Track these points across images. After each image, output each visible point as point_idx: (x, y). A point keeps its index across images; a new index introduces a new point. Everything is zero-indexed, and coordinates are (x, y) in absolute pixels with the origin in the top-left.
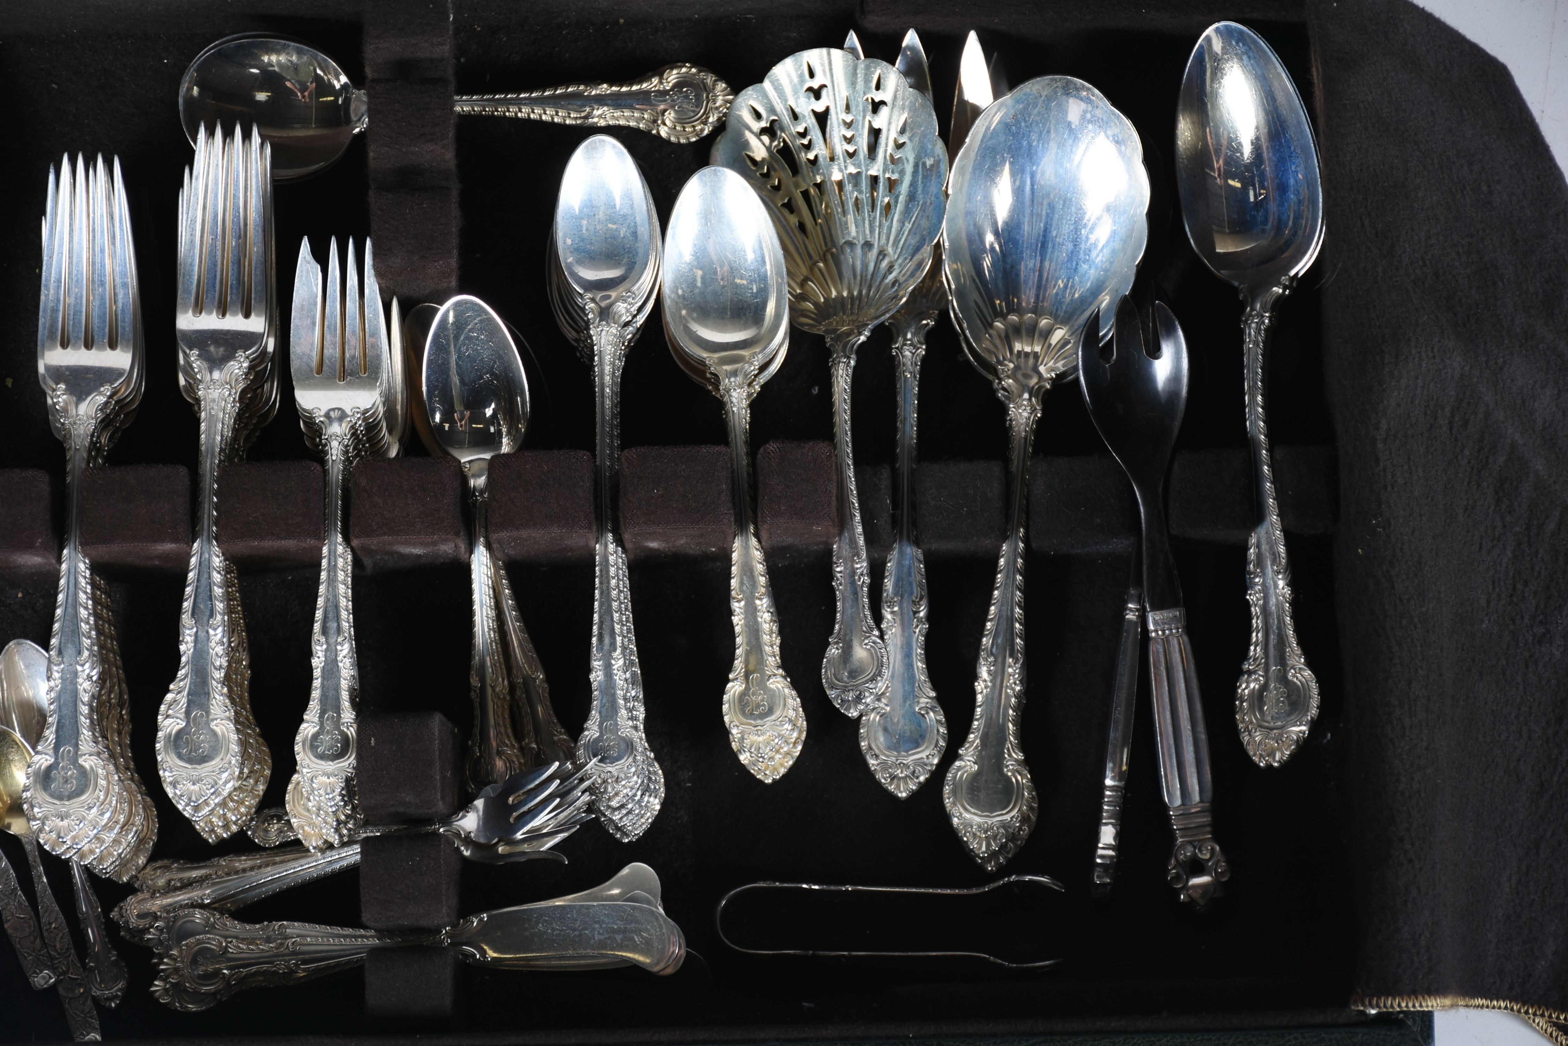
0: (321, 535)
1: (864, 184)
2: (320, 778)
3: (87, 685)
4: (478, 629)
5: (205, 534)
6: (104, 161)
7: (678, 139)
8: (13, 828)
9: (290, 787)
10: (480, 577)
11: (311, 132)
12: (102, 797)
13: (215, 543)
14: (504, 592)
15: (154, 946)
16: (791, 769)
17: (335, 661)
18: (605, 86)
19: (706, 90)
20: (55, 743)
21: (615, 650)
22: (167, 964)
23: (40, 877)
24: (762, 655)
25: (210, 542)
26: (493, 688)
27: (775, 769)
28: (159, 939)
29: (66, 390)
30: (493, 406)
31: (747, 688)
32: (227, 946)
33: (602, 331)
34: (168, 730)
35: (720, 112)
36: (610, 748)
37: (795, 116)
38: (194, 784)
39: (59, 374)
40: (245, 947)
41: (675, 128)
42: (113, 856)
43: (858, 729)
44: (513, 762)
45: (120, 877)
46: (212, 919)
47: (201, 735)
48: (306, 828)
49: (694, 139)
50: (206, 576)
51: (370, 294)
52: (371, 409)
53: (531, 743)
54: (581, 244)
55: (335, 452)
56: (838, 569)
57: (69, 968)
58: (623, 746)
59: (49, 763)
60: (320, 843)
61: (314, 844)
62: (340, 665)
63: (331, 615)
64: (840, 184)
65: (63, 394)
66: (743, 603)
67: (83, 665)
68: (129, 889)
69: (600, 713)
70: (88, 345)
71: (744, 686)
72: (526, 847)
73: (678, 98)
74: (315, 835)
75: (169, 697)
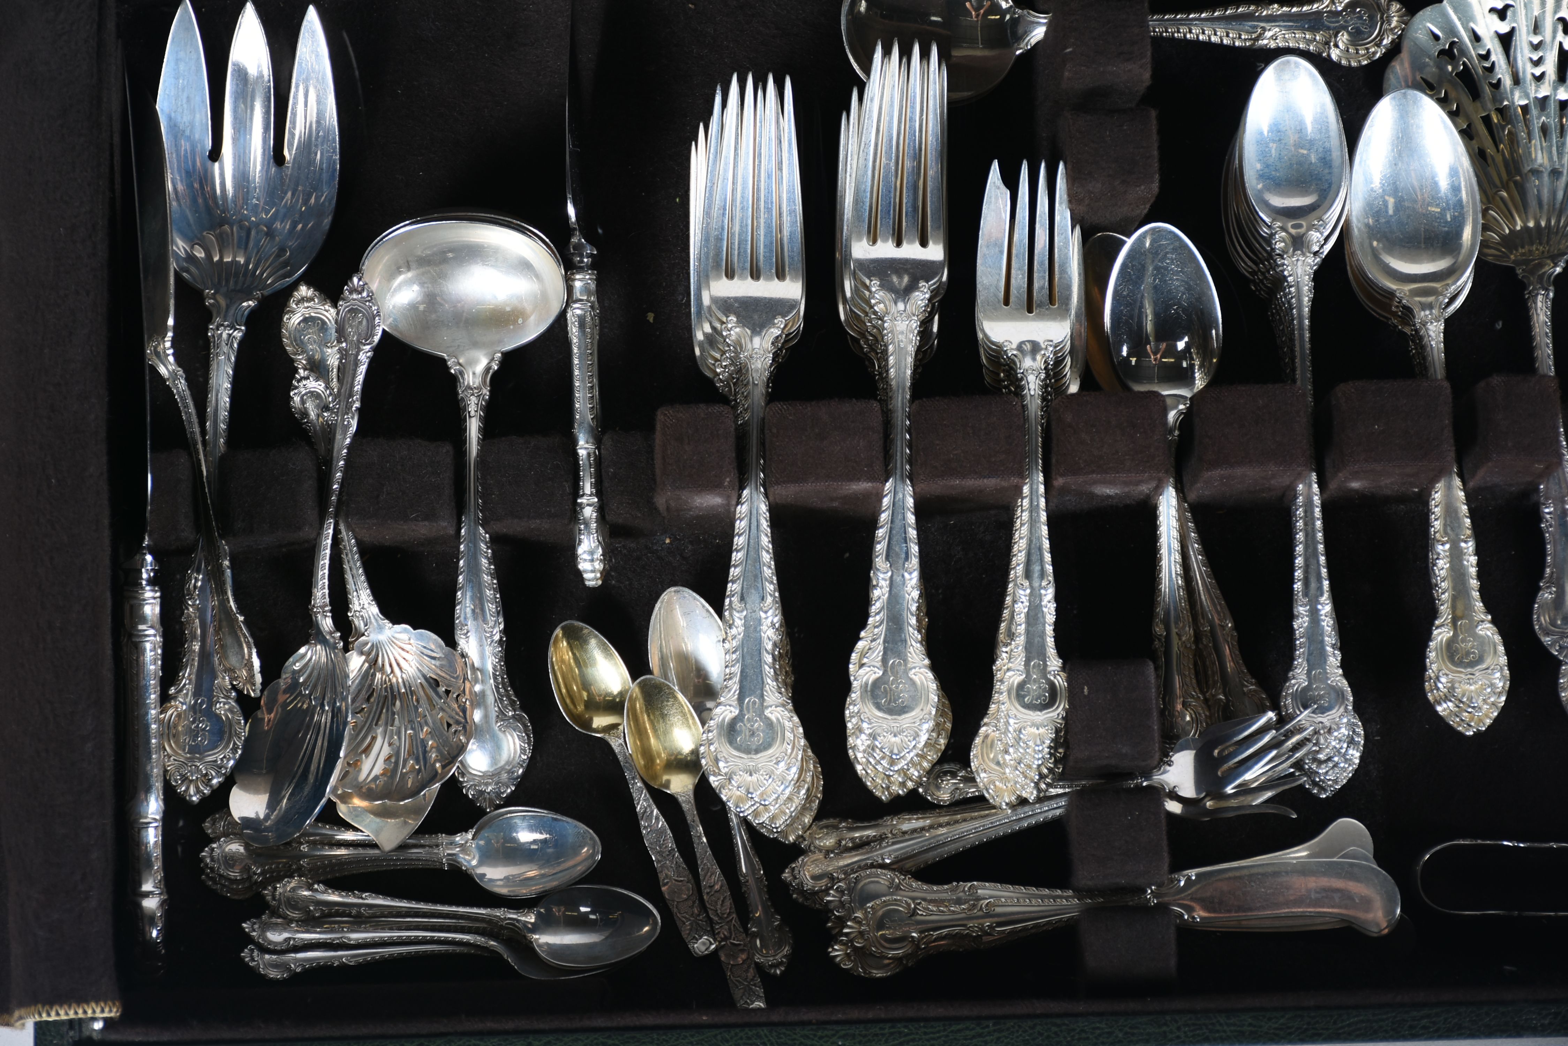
0: (1022, 474)
1: (1553, 108)
2: (1029, 729)
3: (771, 633)
4: (1164, 575)
5: (898, 472)
6: (775, 81)
7: (1349, 62)
8: (672, 786)
9: (978, 740)
10: (1168, 518)
11: (978, 53)
12: (789, 751)
13: (908, 482)
14: (1189, 535)
15: (834, 909)
16: (1496, 720)
17: (1040, 606)
18: (1276, 6)
19: (1380, 10)
20: (739, 694)
21: (1322, 595)
22: (850, 927)
23: (700, 837)
24: (1470, 601)
25: (904, 482)
26: (1179, 636)
27: (1480, 720)
28: (840, 901)
29: (738, 322)
30: (1186, 339)
31: (1455, 635)
32: (915, 908)
33: (1298, 260)
34: (864, 680)
35: (1394, 34)
36: (1321, 697)
37: (1476, 38)
38: (895, 736)
39: (727, 306)
40: (935, 909)
41: (1348, 51)
42: (785, 813)
43: (1558, 678)
44: (1200, 714)
45: (787, 838)
46: (897, 880)
47: (899, 684)
48: (997, 783)
49: (1366, 62)
50: (900, 517)
51: (1061, 221)
52: (1062, 341)
53: (1219, 694)
54: (1266, 170)
55: (1033, 385)
56: (1547, 510)
57: (731, 933)
58: (1333, 695)
59: (734, 715)
60: (1013, 798)
61: (1007, 801)
62: (1045, 610)
63: (1034, 558)
64: (1525, 109)
65: (736, 327)
66: (1447, 546)
67: (766, 612)
68: (795, 851)
69: (1308, 661)
70: (755, 274)
71: (1452, 633)
72: (1233, 803)
73: (1352, 19)
74: (1007, 790)
75: (860, 645)
